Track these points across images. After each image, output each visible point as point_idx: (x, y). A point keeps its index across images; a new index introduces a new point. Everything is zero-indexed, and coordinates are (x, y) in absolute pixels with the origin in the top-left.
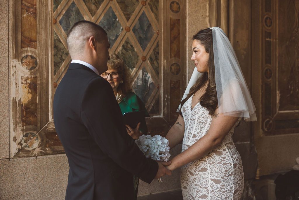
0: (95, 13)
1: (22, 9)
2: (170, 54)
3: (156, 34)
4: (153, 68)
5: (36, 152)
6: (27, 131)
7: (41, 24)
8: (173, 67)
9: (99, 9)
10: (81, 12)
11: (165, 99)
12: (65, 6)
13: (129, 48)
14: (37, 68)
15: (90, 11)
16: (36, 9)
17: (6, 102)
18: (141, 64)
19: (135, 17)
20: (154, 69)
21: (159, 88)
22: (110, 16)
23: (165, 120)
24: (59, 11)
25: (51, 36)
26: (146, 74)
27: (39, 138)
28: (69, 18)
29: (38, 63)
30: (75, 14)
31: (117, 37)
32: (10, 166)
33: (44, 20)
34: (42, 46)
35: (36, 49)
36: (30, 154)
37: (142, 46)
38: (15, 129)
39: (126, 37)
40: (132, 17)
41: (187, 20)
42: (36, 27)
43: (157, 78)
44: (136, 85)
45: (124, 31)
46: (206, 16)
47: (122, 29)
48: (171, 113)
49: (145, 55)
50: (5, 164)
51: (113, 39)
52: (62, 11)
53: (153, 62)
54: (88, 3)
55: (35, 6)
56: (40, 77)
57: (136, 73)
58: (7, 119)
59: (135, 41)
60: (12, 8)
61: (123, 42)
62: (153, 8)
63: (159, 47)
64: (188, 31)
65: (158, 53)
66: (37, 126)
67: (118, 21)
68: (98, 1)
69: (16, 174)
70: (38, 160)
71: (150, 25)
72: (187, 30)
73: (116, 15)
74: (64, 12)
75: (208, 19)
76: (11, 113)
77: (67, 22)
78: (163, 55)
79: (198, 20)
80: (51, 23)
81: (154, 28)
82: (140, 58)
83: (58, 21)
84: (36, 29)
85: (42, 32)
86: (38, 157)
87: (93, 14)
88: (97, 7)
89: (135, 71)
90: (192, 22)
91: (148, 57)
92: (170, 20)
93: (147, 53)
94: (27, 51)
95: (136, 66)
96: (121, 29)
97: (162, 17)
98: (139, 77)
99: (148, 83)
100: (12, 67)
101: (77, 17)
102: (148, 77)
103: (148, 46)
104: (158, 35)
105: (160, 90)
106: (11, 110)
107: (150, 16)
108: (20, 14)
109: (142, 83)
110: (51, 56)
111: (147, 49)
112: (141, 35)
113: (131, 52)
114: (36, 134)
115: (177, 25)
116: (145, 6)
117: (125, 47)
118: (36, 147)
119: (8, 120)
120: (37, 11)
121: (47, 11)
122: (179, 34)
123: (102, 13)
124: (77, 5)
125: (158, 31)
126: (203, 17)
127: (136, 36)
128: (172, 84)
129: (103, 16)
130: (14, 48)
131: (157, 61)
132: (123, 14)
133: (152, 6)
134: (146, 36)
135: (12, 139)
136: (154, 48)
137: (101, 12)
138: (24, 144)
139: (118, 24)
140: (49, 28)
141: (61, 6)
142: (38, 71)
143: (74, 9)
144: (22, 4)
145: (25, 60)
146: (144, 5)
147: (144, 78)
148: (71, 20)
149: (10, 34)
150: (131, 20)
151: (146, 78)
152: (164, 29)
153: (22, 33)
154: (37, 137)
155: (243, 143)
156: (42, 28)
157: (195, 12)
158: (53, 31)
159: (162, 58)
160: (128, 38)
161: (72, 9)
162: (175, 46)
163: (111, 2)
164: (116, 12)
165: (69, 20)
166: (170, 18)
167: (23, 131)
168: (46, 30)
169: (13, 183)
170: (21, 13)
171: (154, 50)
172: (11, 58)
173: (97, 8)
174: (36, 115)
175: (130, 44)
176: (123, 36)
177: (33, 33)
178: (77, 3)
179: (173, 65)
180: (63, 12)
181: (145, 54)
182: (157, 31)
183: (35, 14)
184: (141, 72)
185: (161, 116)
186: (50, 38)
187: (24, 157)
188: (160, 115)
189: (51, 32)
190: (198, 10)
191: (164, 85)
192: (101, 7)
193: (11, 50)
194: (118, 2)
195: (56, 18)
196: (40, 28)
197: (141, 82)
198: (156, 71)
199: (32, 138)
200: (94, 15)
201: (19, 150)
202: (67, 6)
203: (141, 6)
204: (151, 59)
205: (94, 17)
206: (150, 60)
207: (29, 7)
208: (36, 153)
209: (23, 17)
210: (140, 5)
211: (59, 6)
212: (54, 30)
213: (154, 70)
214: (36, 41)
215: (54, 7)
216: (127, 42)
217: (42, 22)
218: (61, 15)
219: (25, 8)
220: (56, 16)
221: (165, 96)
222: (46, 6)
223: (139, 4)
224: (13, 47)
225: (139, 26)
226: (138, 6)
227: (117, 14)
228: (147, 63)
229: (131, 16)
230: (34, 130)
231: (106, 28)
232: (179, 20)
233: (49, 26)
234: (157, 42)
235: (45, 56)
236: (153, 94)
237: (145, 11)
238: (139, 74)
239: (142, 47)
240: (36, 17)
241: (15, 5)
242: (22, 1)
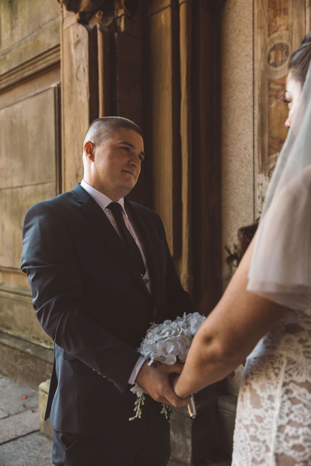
1: (270, 96)
100: (257, 186)
130: (260, 158)
144: (270, 89)
153: (270, 132)
170: (269, 103)
172: (256, 173)
193: (257, 161)
207: (278, 91)
209: (271, 109)
219: (274, 94)
241: (261, 95)
242: (269, 84)
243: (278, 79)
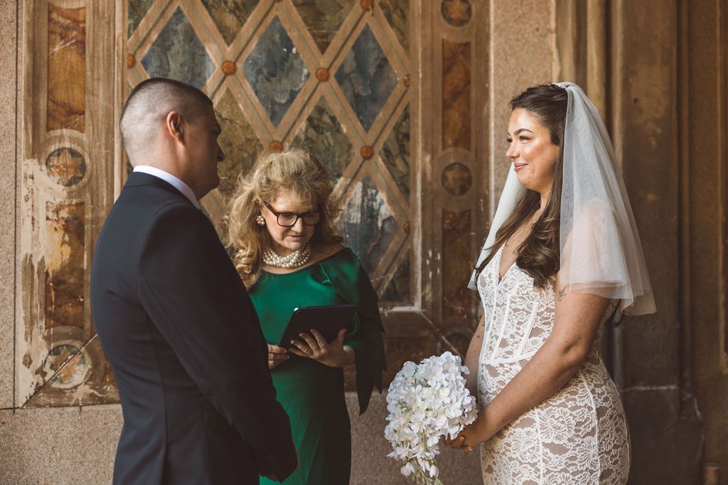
0: (234, 36)
1: (50, 32)
2: (440, 137)
3: (403, 85)
4: (393, 177)
5: (79, 395)
6: (58, 340)
7: (96, 69)
8: (450, 175)
9: (246, 25)
10: (197, 33)
11: (428, 262)
12: (157, 21)
13: (325, 125)
14: (85, 180)
15: (221, 32)
16: (83, 32)
17: (8, 265)
18: (358, 167)
19: (343, 41)
20: (396, 181)
21: (409, 231)
22: (274, 43)
23: (426, 318)
24: (143, 34)
25: (120, 99)
26: (372, 194)
27: (88, 359)
28: (168, 52)
29: (89, 167)
30: (184, 40)
31: (293, 95)
32: (14, 429)
33: (103, 57)
34: (98, 125)
35: (82, 131)
36: (65, 400)
37: (361, 117)
38: (29, 335)
39: (317, 97)
40: (336, 43)
41: (492, 44)
42: (85, 76)
43: (403, 205)
44: (344, 224)
45: (314, 81)
46: (549, 31)
47: (308, 76)
48: (444, 301)
49: (370, 142)
50: (3, 423)
51: (283, 101)
52: (149, 34)
53: (392, 161)
54: (217, 9)
55: (82, 25)
56: (92, 204)
57: (345, 192)
58: (11, 308)
59: (341, 103)
60: (28, 31)
61: (308, 109)
62: (395, 17)
63: (409, 119)
64: (495, 74)
65: (407, 136)
66: (82, 327)
67: (297, 53)
68: (243, 4)
69: (29, 449)
70: (84, 415)
71: (385, 60)
72: (492, 71)
73: (292, 38)
74: (154, 37)
75: (554, 36)
76: (20, 294)
77: (161, 61)
78: (422, 142)
79: (524, 41)
80: (121, 65)
81: (397, 69)
82: (356, 151)
83: (139, 59)
84: (85, 81)
85: (98, 89)
86: (85, 409)
87: (230, 38)
88: (241, 19)
89: (341, 186)
90: (507, 48)
91: (379, 147)
92: (440, 47)
93: (375, 138)
94: (61, 138)
95: (345, 173)
96: (305, 76)
97: (419, 39)
98: (352, 203)
99: (377, 219)
100: (23, 179)
101: (187, 47)
102: (379, 201)
103: (377, 118)
104: (408, 86)
105: (413, 238)
106: (19, 286)
107: (386, 37)
108: (45, 45)
109: (361, 218)
110: (120, 150)
111: (376, 127)
112: (359, 89)
113: (332, 134)
114: (81, 348)
115: (461, 57)
116: (371, 12)
117: (316, 122)
118: (80, 382)
119: (12, 313)
120: (87, 37)
121: (112, 34)
122: (468, 83)
123: (254, 34)
124: (187, 17)
125: (407, 76)
126: (540, 32)
127: (345, 91)
128: (448, 221)
129: (256, 42)
131: (404, 159)
132: (309, 35)
133: (392, 9)
134: (372, 90)
135: (20, 360)
136: (396, 124)
137: (251, 31)
138: (51, 373)
139: (296, 63)
140: (118, 78)
141: (148, 20)
142: (87, 188)
143: (180, 27)
144: (50, 20)
145: (55, 161)
146: (368, 10)
147: (367, 205)
148: (172, 57)
149: (19, 97)
150: (331, 51)
151: (372, 205)
152: (423, 72)
153: (50, 92)
154: (83, 357)
155: (654, 388)
156: (98, 79)
157: (515, 21)
158: (126, 85)
159: (420, 150)
160: (322, 98)
161: (174, 28)
162: (455, 116)
163: (276, 4)
164: (290, 30)
165: (167, 57)
166: (443, 40)
167: (48, 339)
168: (109, 84)
169: (23, 470)
170: (49, 44)
171: (397, 128)
172: (21, 157)
173: (240, 21)
174: (81, 300)
175: (327, 113)
176: (309, 95)
177: (77, 92)
178: (188, 11)
179: (450, 168)
180: (152, 35)
181: (370, 139)
182: (406, 78)
183: (81, 44)
184: (358, 187)
185: (417, 308)
186: (118, 103)
187: (51, 406)
188: (412, 304)
189: (120, 88)
190: (524, 14)
191: (423, 224)
192: (251, 20)
193: (22, 136)
194: (296, 5)
195: (135, 53)
196: (93, 79)
197: (359, 215)
198: (402, 184)
199: (70, 357)
200: (232, 41)
201: (39, 389)
202: (162, 20)
203: (361, 10)
204: (387, 153)
205: (231, 46)
206: (383, 155)
207: (67, 28)
208: (80, 399)
209: (53, 54)
210: (357, 8)
211: (143, 21)
212: (128, 82)
213: (394, 183)
214: (83, 113)
215: (130, 25)
216: (320, 110)
217: (98, 63)
218: (146, 46)
219: (59, 30)
220: (136, 48)
221: (428, 254)
222: (108, 23)
223: (355, 7)
224: (26, 129)
225: (355, 64)
226: (351, 14)
227: (293, 35)
228: (376, 164)
229: (332, 38)
230: (75, 337)
231: (262, 73)
232: (467, 45)
233: (118, 75)
234: (404, 107)
235: (106, 149)
236: (392, 246)
237: (370, 25)
238: (353, 193)
239: (361, 122)
240: (84, 51)
241: (33, 25)
242: (50, 13)
243: (67, 9)
